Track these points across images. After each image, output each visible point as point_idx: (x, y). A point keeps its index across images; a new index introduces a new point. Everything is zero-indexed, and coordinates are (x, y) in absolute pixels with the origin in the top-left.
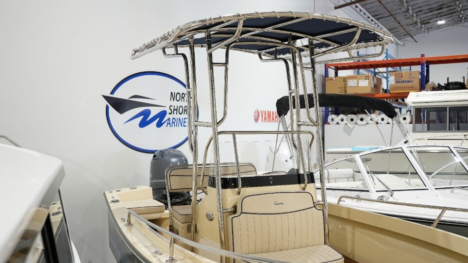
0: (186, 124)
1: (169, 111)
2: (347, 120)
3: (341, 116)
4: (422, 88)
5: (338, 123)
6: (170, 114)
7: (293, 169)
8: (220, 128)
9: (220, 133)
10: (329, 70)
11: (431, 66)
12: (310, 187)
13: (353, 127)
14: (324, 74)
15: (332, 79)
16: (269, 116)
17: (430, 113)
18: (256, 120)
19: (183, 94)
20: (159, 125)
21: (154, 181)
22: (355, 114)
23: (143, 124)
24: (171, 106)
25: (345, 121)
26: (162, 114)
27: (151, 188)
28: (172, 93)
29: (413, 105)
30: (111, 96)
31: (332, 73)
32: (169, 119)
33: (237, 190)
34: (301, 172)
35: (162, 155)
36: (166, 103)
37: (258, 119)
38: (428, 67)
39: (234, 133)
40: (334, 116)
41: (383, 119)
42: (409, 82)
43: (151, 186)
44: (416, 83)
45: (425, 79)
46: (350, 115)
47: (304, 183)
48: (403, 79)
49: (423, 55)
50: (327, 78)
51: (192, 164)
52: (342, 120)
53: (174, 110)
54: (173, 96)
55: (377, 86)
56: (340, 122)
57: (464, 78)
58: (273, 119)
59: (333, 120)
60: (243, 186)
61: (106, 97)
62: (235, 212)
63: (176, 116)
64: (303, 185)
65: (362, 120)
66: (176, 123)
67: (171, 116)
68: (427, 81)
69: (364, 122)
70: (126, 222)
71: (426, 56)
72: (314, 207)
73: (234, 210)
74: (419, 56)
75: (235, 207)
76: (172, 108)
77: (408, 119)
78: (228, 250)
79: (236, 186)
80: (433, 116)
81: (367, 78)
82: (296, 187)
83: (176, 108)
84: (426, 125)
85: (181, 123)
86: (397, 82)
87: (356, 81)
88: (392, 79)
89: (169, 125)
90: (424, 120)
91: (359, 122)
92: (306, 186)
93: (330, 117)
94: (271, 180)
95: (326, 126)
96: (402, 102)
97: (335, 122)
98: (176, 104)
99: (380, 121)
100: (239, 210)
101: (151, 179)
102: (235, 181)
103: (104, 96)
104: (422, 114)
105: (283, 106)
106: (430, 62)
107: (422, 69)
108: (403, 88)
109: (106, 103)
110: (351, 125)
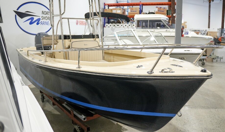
0: (48, 24)
1: (41, 18)
2: (113, 26)
3: (110, 24)
4: (140, 13)
5: (109, 27)
6: (42, 19)
7: (91, 33)
8: (63, 16)
9: (62, 18)
10: (106, 6)
11: (143, 6)
12: (97, 39)
13: (115, 29)
14: (104, 8)
15: (106, 10)
16: (82, 23)
17: (143, 23)
18: (77, 24)
19: (47, 12)
20: (38, 24)
21: (37, 45)
22: (115, 23)
23: (31, 23)
24: (42, 16)
25: (112, 26)
26: (39, 20)
27: (36, 47)
28: (42, 11)
29: (137, 19)
30: (17, 11)
31: (107, 7)
32: (42, 22)
33: (69, 40)
34: (94, 34)
35: (39, 35)
36: (40, 15)
37: (78, 24)
38: (142, 6)
39: (68, 19)
40: (107, 24)
41: (126, 25)
42: (135, 11)
43: (35, 46)
44: (138, 12)
45: (141, 11)
46: (113, 24)
47: (95, 38)
48: (133, 10)
49: (140, 2)
50: (105, 9)
51: (52, 35)
52: (111, 26)
53: (44, 18)
54: (43, 13)
55: (124, 13)
56: (110, 26)
57: (155, 11)
58: (84, 24)
59: (107, 25)
60: (72, 39)
61: (15, 11)
62: (69, 48)
63: (44, 20)
64: (95, 39)
65: (118, 25)
66: (44, 23)
67: (43, 21)
68: (142, 11)
69: (119, 26)
70: (27, 55)
71: (142, 2)
72: (99, 46)
73: (69, 47)
74: (139, 2)
75: (69, 46)
76: (43, 17)
77: (135, 25)
78: (67, 59)
79: (69, 38)
80: (144, 24)
81: (120, 9)
82: (92, 39)
83: (44, 17)
84: (141, 28)
85: (47, 24)
86: (131, 11)
87: (116, 10)
88: (129, 10)
89: (41, 24)
90: (141, 26)
91: (117, 26)
92: (96, 39)
93: (106, 24)
94: (83, 37)
95: (104, 28)
96: (133, 20)
97: (108, 26)
98: (44, 15)
99: (125, 26)
100: (71, 47)
101: (35, 44)
102: (69, 36)
103: (14, 11)
104: (140, 23)
105: (87, 16)
106: (143, 5)
107: (140, 7)
108: (133, 14)
109: (15, 14)
110: (114, 27)
